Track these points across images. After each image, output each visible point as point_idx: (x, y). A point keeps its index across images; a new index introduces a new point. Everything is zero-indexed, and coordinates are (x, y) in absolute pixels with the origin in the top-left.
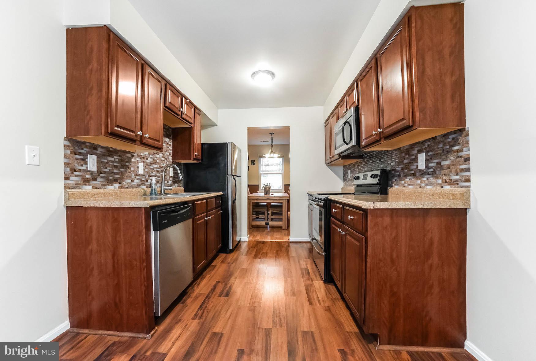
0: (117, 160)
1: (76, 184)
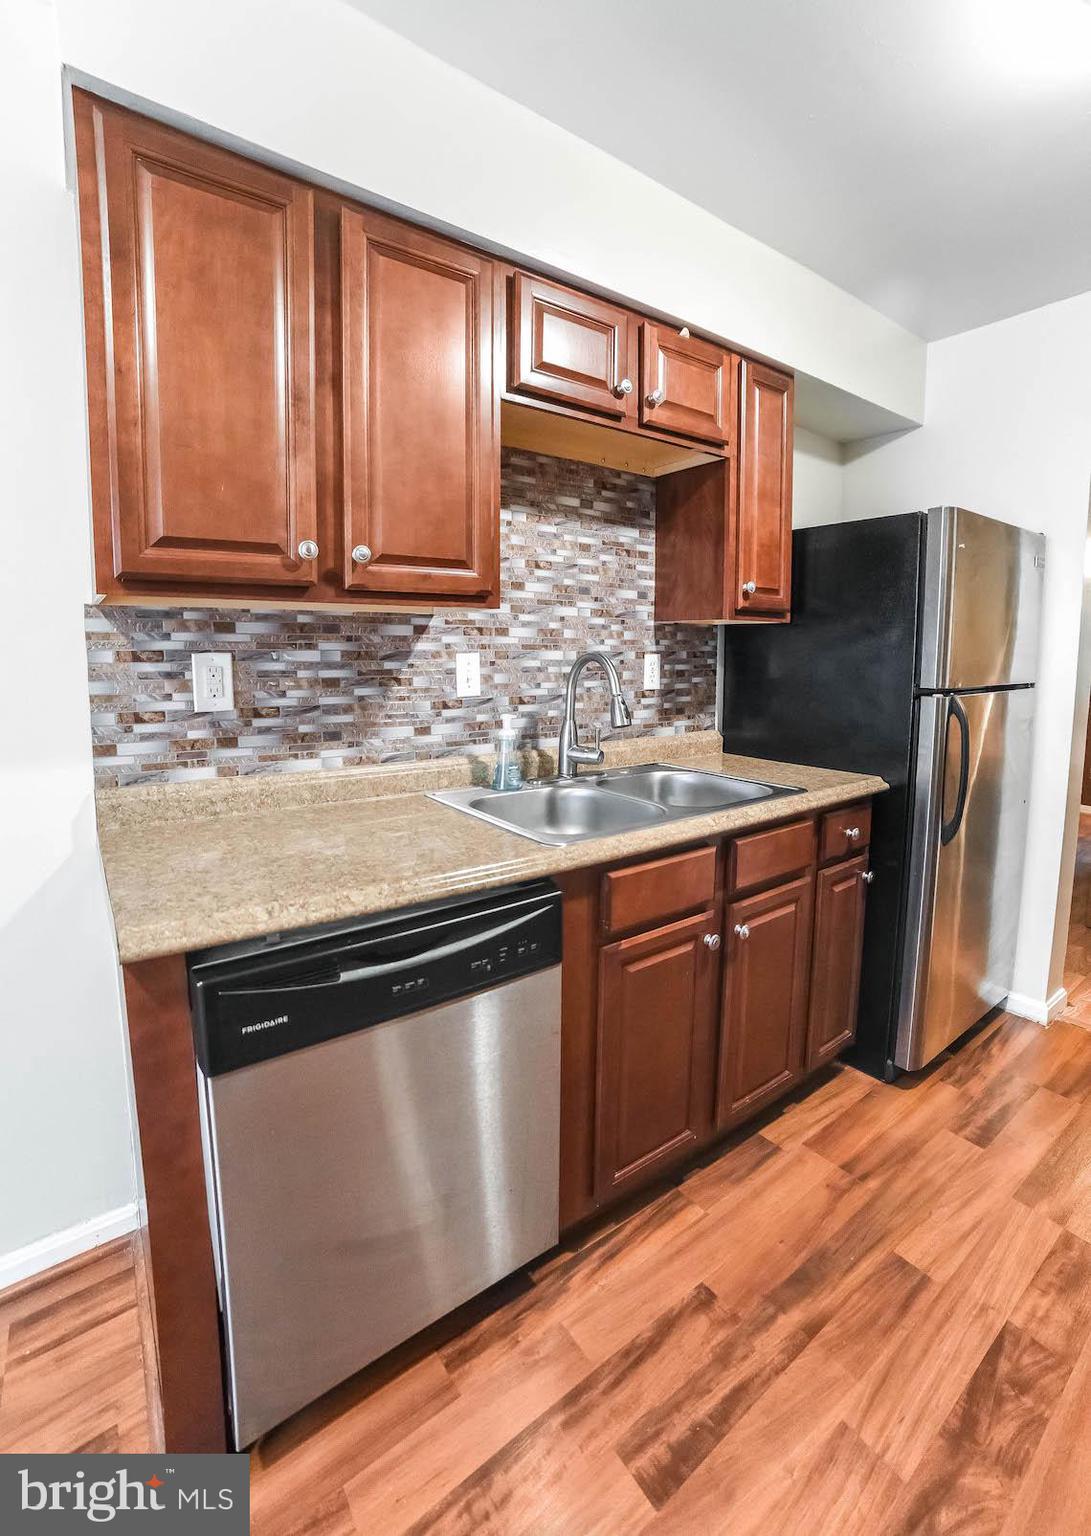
0: (337, 658)
1: (146, 767)
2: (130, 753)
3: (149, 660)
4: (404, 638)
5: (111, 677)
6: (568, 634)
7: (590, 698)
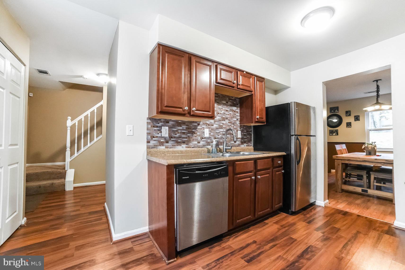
0: (185, 128)
1: (154, 146)
2: (152, 143)
3: (156, 127)
4: (196, 126)
5: (150, 130)
6: (224, 126)
7: (228, 139)
